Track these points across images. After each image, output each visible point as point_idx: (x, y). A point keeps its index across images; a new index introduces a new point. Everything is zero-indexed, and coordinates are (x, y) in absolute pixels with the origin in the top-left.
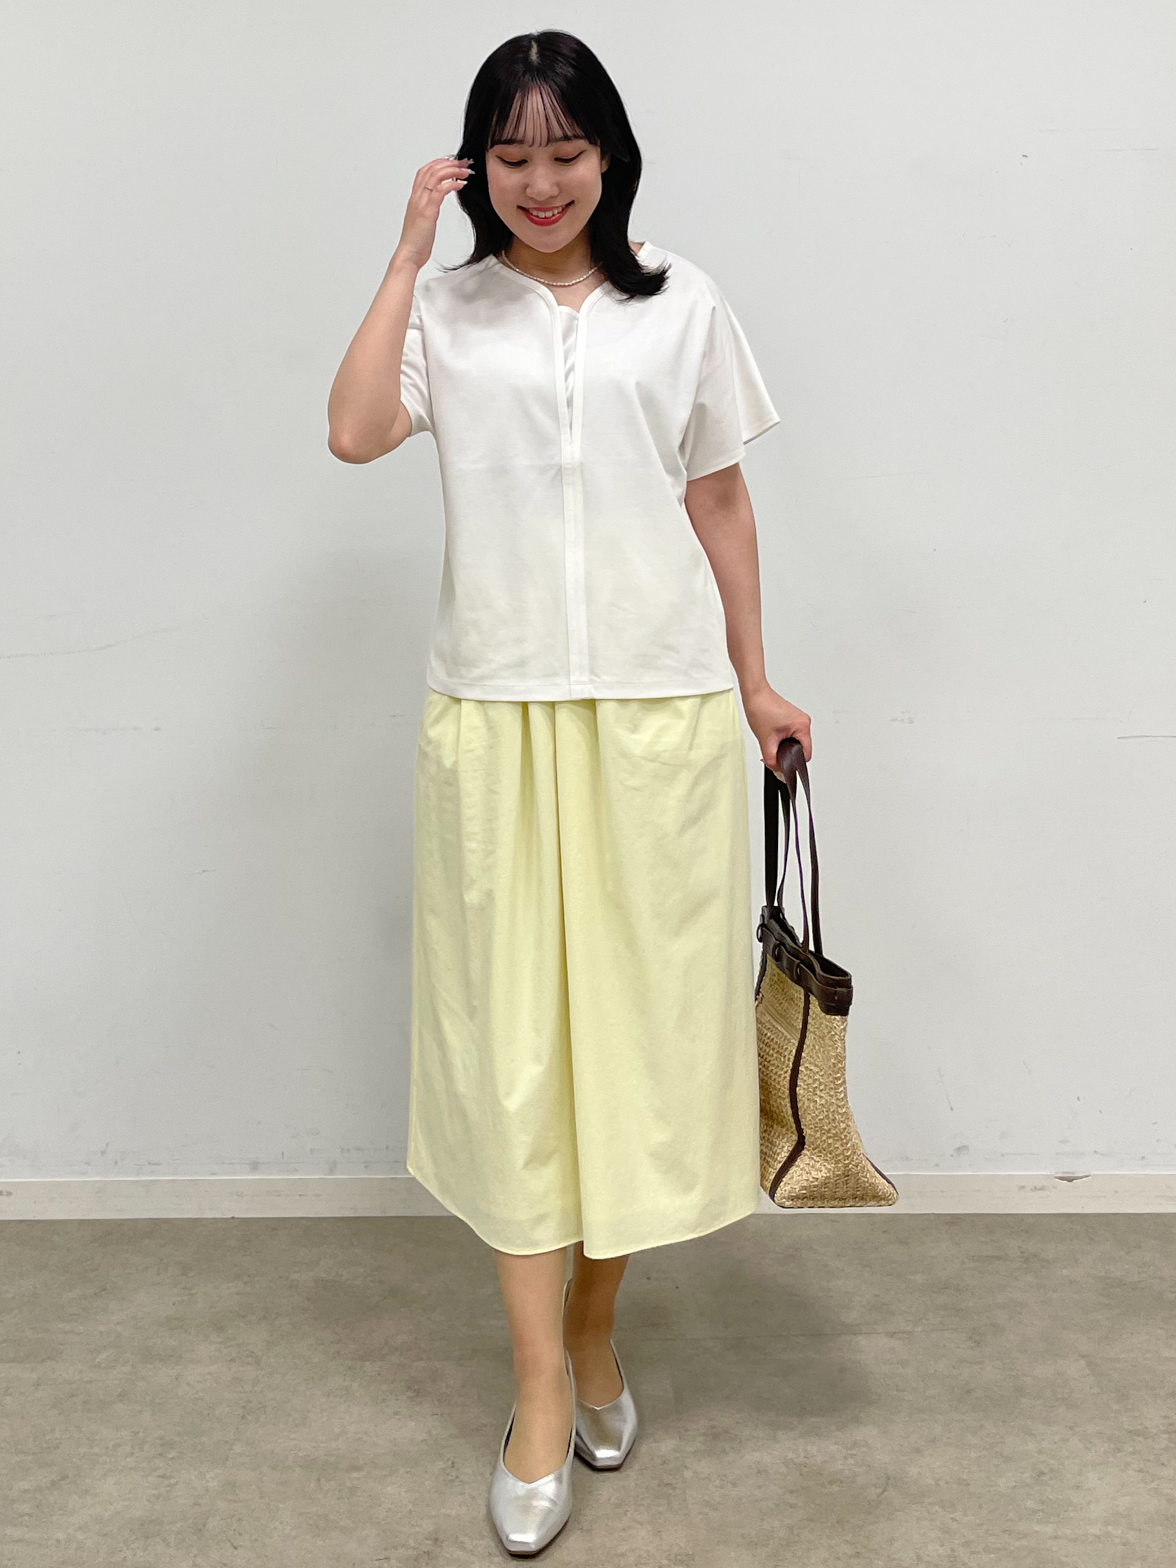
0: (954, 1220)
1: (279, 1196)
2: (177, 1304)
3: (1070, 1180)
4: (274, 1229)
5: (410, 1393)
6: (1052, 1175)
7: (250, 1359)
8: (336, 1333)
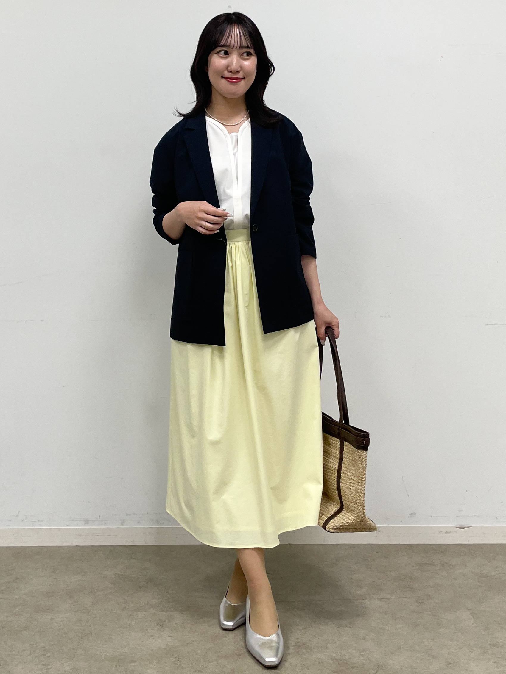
0: (409, 547)
1: (98, 536)
2: (51, 585)
3: (463, 528)
4: (96, 551)
5: (158, 627)
6: (454, 526)
7: (85, 611)
8: (124, 599)
